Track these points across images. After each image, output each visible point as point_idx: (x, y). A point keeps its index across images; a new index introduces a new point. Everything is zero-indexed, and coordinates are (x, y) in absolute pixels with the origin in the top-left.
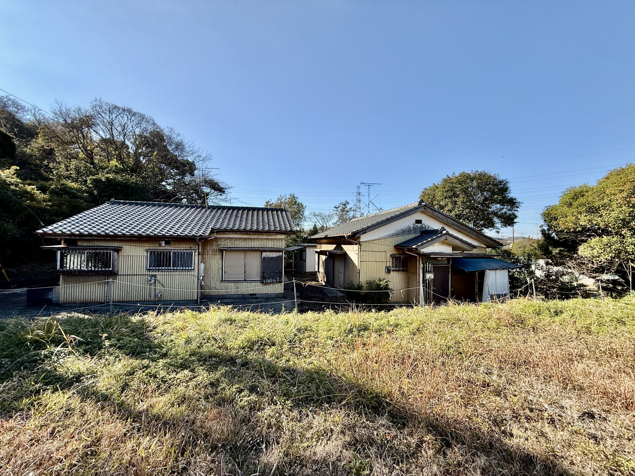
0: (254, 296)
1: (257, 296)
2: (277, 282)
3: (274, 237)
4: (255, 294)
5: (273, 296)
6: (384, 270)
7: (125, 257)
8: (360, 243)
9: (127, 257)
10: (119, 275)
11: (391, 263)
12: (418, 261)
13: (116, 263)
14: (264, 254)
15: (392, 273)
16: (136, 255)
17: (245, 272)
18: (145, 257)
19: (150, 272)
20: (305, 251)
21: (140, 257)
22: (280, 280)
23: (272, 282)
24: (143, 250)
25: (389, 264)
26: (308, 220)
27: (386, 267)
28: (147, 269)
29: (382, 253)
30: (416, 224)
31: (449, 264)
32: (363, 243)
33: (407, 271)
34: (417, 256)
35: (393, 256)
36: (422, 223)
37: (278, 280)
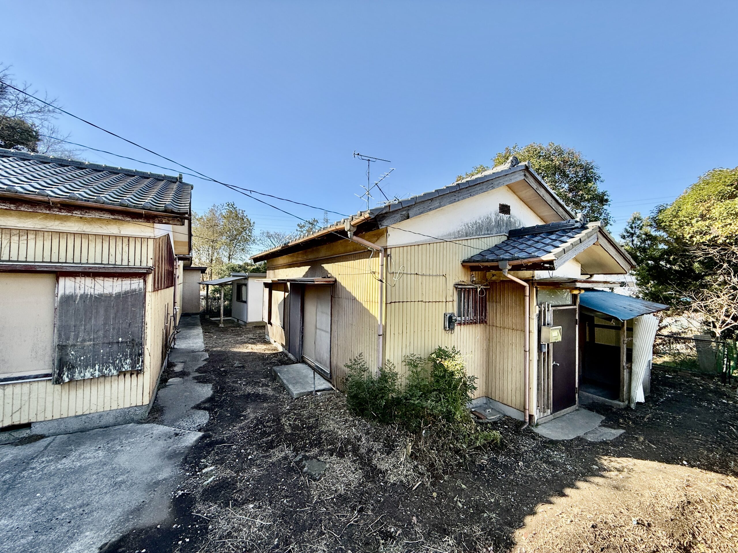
0: (25, 433)
1: (36, 430)
2: (122, 373)
3: (113, 229)
4: (28, 425)
5: (110, 420)
6: (440, 322)
8: (386, 249)
11: (456, 304)
12: (527, 298)
14: (68, 286)
15: (457, 328)
20: (246, 285)
22: (133, 366)
23: (104, 376)
25: (452, 309)
26: (258, 243)
27: (445, 315)
29: (438, 278)
30: (501, 214)
31: (575, 305)
32: (393, 250)
33: (486, 322)
34: (524, 287)
35: (460, 288)
36: (509, 214)
37: (127, 367)
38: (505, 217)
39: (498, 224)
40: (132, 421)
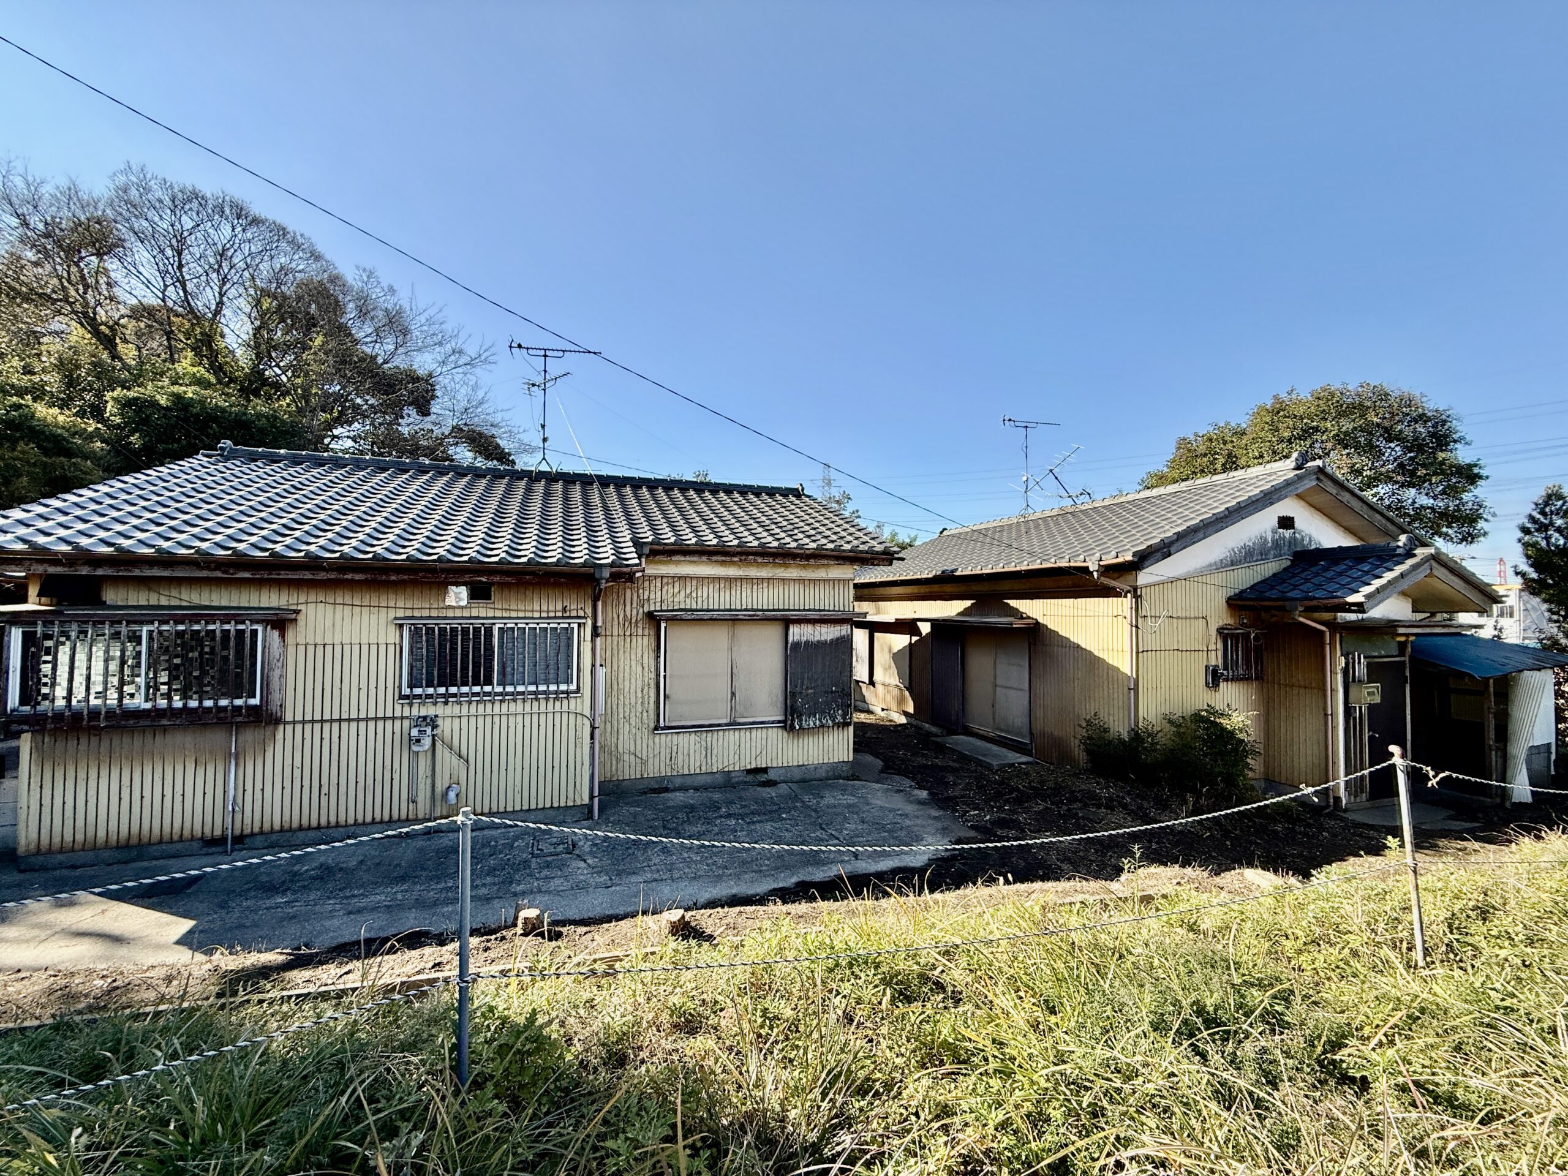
0: (763, 778)
1: (772, 775)
2: (836, 725)
3: (821, 574)
4: (765, 770)
5: (822, 773)
6: (1202, 676)
7: (311, 649)
8: (1135, 589)
9: (320, 649)
10: (286, 723)
11: (1220, 654)
12: (1328, 647)
13: (277, 673)
14: (797, 633)
15: (1223, 685)
16: (355, 640)
17: (733, 694)
18: (391, 648)
19: (411, 705)
21: (374, 648)
22: (844, 718)
23: (822, 726)
24: (383, 620)
25: (1216, 659)
27: (1207, 667)
28: (401, 697)
29: (1196, 621)
30: (1281, 531)
31: (1404, 656)
32: (1144, 590)
33: (1263, 679)
34: (1323, 632)
35: (1223, 633)
36: (1293, 528)
37: (839, 719)
38: (1287, 533)
39: (1277, 544)
40: (840, 777)
